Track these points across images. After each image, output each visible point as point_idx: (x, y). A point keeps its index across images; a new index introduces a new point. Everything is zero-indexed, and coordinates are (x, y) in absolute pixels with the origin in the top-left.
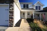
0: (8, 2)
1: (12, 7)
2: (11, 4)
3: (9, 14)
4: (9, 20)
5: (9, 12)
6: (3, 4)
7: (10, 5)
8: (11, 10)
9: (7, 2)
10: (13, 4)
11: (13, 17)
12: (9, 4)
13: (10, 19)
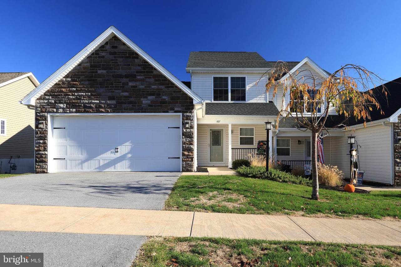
0: (179, 109)
1: (189, 121)
2: (188, 114)
3: (182, 139)
4: (183, 155)
5: (183, 135)
6: (167, 112)
7: (183, 116)
8: (188, 130)
9: (176, 109)
10: (191, 112)
11: (192, 146)
12: (181, 114)
13: (186, 153)
